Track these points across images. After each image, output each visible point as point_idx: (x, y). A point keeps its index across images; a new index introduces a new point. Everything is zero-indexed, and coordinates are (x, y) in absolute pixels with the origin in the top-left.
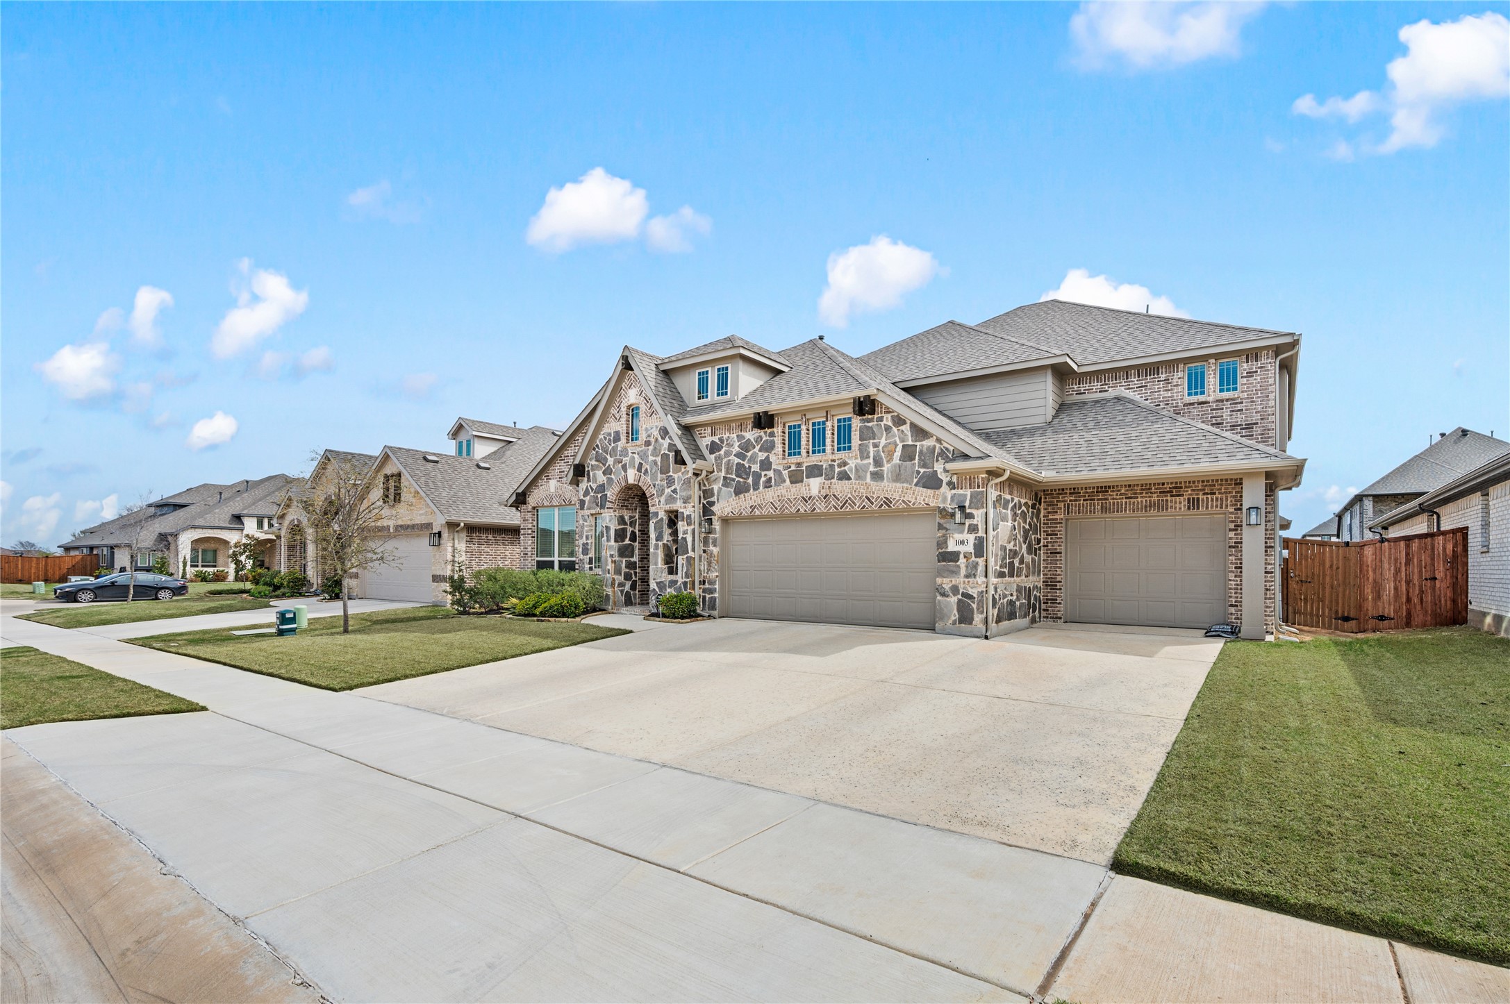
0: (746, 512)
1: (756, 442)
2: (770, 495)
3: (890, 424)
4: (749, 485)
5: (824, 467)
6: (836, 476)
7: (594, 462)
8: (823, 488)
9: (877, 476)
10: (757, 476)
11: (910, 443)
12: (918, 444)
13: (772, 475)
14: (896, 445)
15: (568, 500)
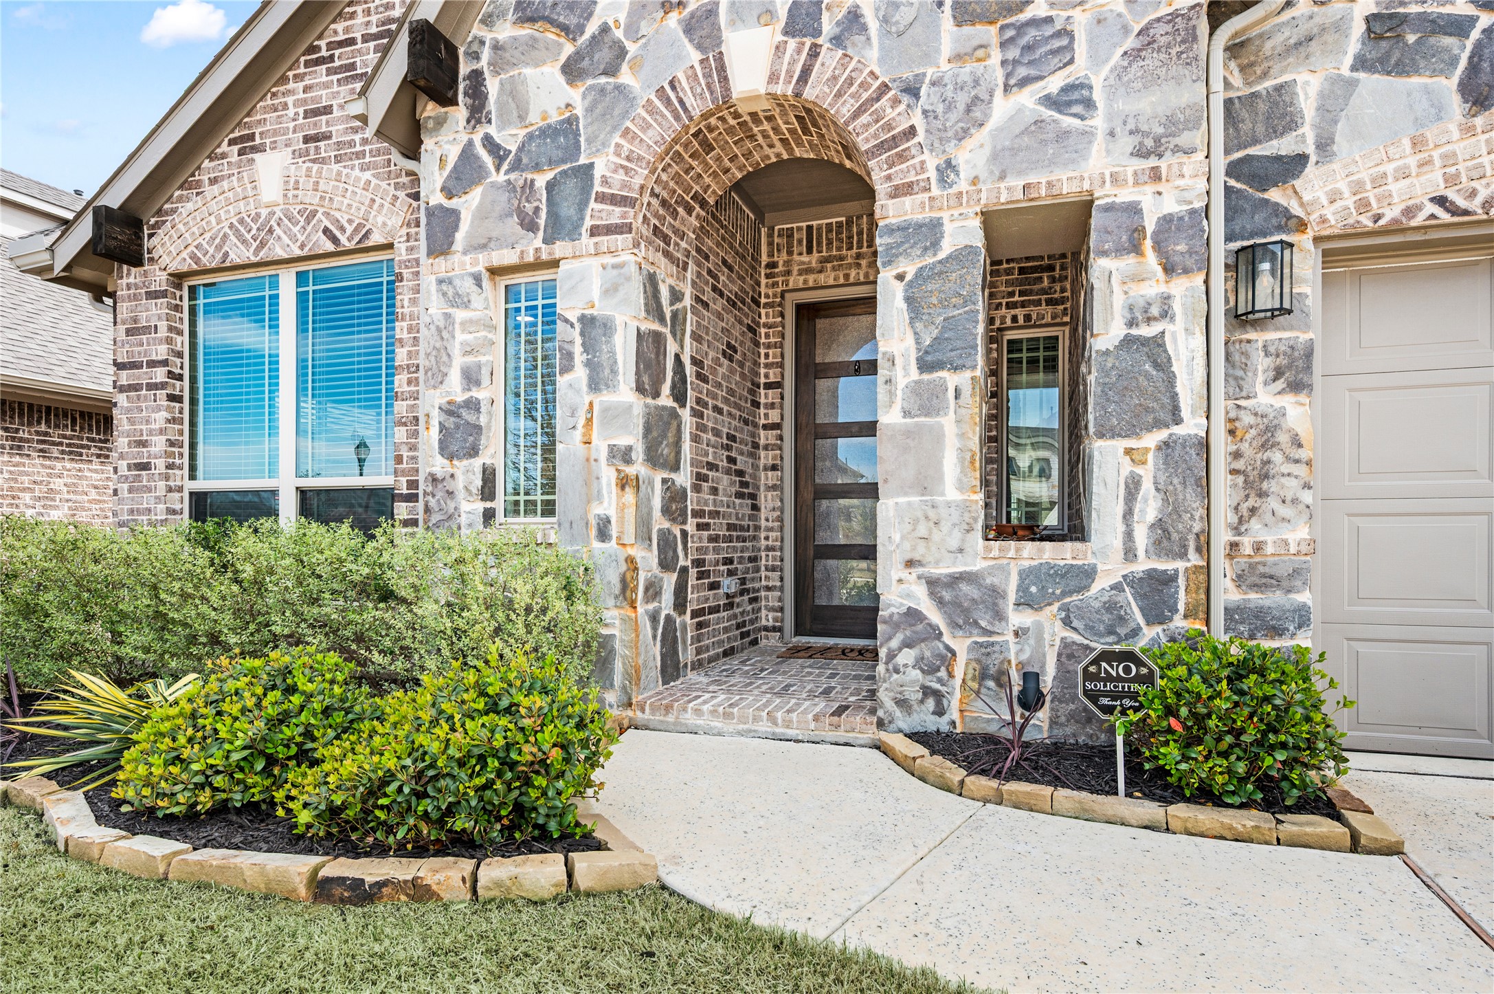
7: (505, 32)
15: (349, 229)
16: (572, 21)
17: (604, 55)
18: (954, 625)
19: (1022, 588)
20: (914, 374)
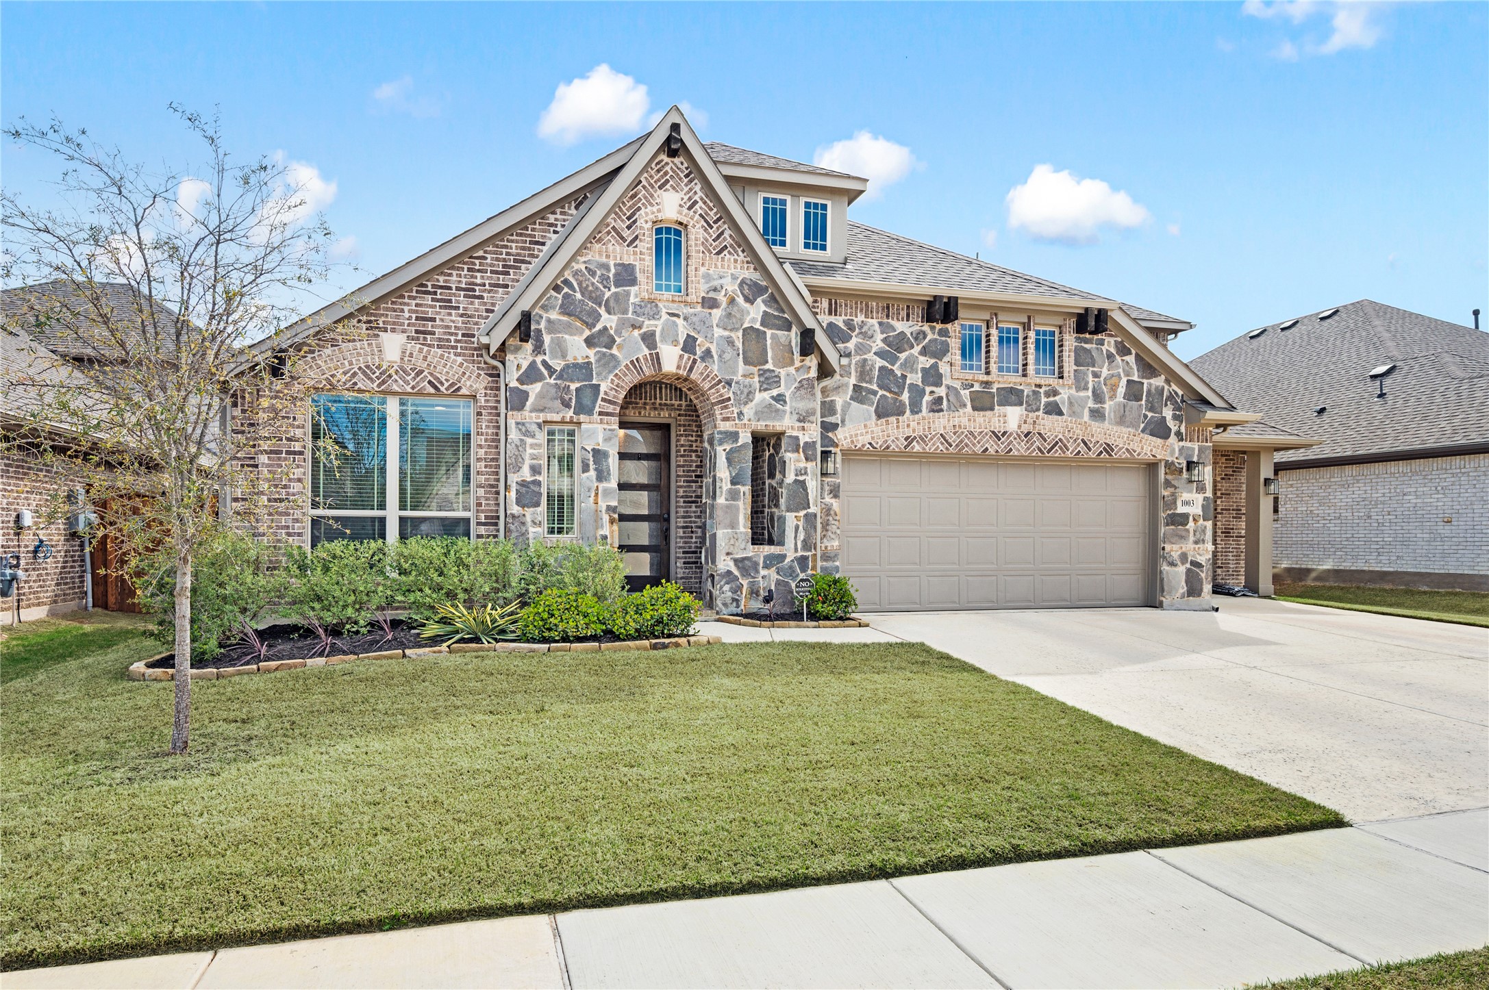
0: (897, 446)
1: (916, 339)
2: (941, 423)
3: (1113, 350)
4: (902, 404)
5: (1025, 394)
6: (1042, 407)
8: (1025, 422)
9: (1097, 414)
10: (917, 393)
11: (1136, 378)
12: (1145, 381)
13: (943, 394)
14: (1120, 378)
15: (446, 385)
16: (590, 321)
17: (604, 339)
18: (743, 575)
19: (765, 562)
20: (729, 486)
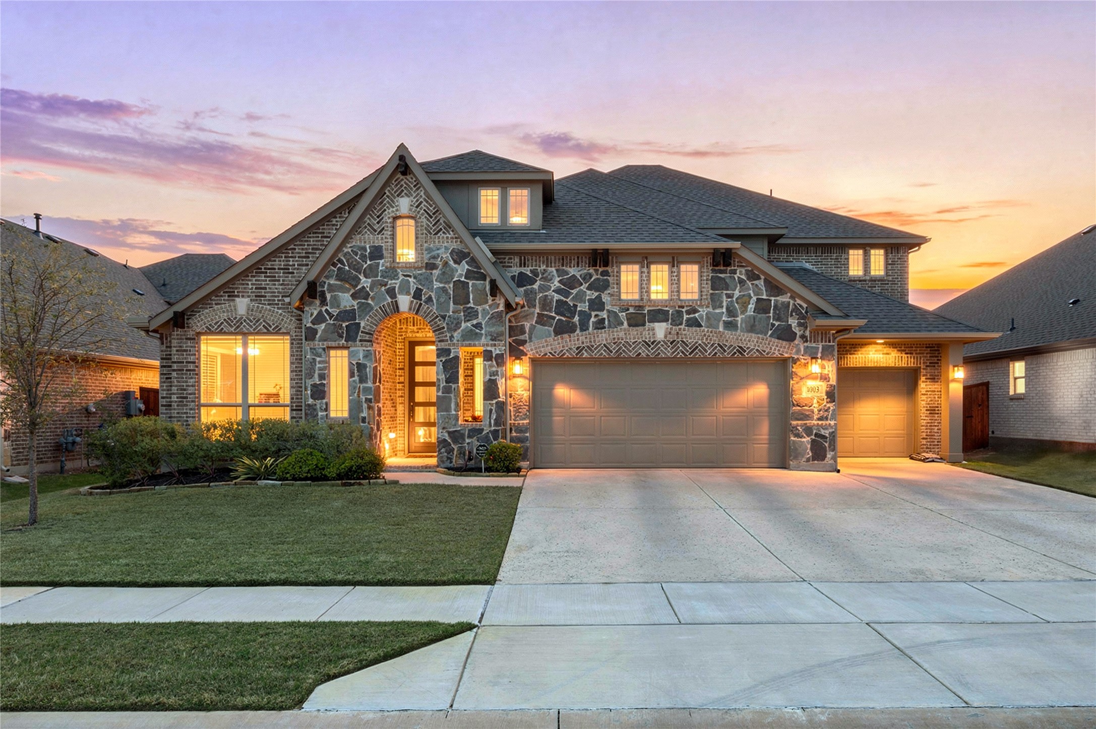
0: (571, 354)
1: (584, 279)
2: (603, 337)
3: (743, 277)
4: (574, 325)
5: (670, 313)
6: (684, 322)
7: (332, 282)
8: (670, 333)
9: (730, 325)
10: (585, 317)
11: (764, 297)
12: (773, 299)
13: (605, 316)
14: (751, 297)
15: (273, 327)
16: (354, 283)
17: (363, 294)
18: (454, 442)
19: (469, 434)
20: (445, 384)
